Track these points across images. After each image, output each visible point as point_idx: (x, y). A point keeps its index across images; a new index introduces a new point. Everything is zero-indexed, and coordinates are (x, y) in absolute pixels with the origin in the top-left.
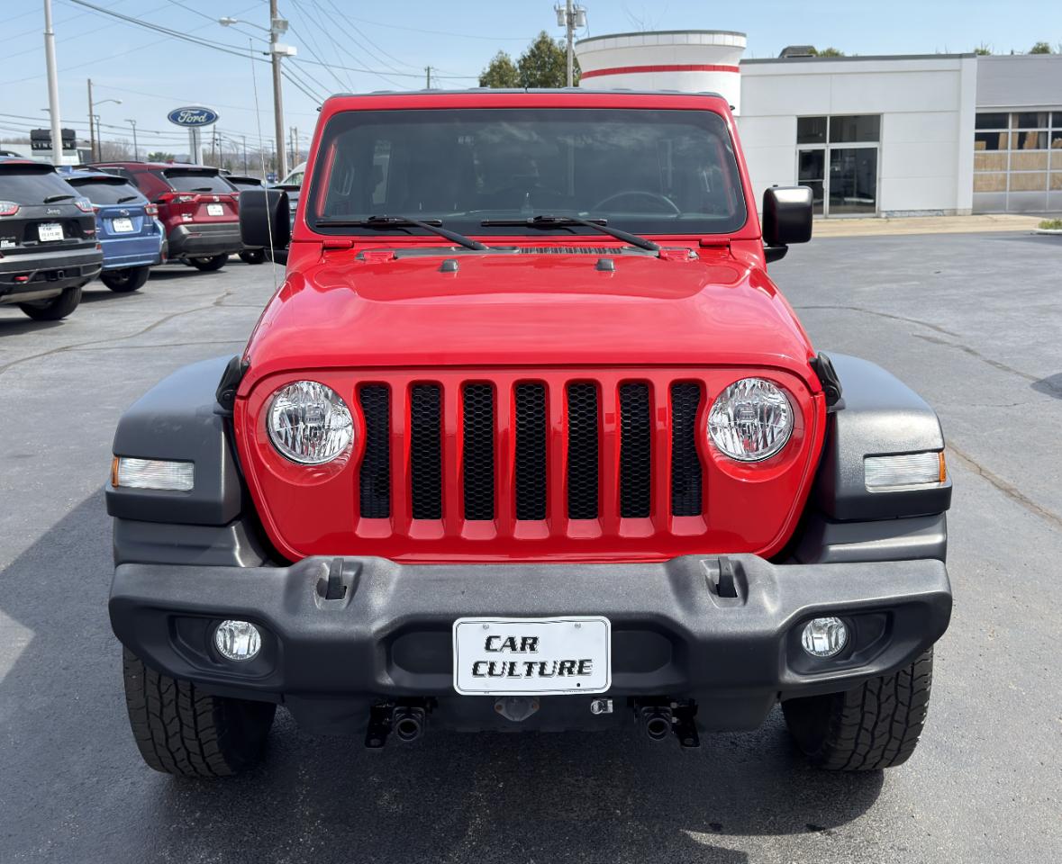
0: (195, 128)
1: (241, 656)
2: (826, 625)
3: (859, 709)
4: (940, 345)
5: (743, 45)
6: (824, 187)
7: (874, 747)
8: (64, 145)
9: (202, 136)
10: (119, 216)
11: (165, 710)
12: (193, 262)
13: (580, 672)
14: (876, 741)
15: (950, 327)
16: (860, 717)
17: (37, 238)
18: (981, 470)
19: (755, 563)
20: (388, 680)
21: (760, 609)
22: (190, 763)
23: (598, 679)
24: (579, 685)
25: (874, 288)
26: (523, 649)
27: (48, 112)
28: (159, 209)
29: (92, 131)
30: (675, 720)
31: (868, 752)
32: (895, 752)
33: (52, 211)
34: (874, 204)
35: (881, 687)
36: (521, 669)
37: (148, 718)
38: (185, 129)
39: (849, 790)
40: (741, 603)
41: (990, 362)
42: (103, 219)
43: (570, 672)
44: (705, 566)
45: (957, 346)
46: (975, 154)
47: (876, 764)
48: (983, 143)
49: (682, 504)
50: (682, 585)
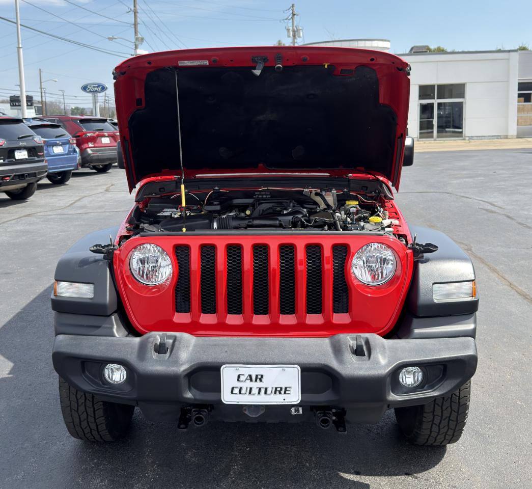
0: (96, 94)
1: (117, 382)
2: (412, 371)
3: (432, 413)
4: (493, 214)
5: (389, 47)
6: (434, 123)
7: (440, 433)
8: (27, 104)
9: (99, 98)
10: (56, 145)
11: (79, 408)
12: (94, 167)
13: (285, 393)
14: (441, 430)
15: (500, 204)
16: (432, 417)
17: (14, 157)
18: (511, 284)
19: (375, 339)
20: (189, 395)
21: (377, 362)
22: (92, 435)
23: (294, 397)
24: (284, 400)
25: (458, 181)
26: (256, 381)
27: (19, 87)
28: (77, 140)
29: (42, 96)
30: (334, 418)
31: (437, 436)
32: (452, 436)
33: (22, 144)
34: (462, 132)
35: (443, 402)
36: (255, 391)
37: (71, 411)
38: (90, 95)
39: (428, 456)
40: (367, 359)
41: (520, 223)
42: (48, 146)
43: (280, 393)
44: (349, 340)
45: (503, 215)
46: (518, 105)
47: (442, 442)
48: (522, 99)
49: (338, 307)
50: (337, 350)
